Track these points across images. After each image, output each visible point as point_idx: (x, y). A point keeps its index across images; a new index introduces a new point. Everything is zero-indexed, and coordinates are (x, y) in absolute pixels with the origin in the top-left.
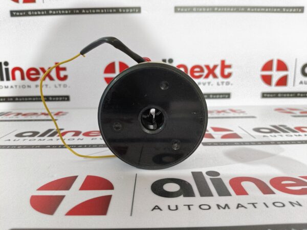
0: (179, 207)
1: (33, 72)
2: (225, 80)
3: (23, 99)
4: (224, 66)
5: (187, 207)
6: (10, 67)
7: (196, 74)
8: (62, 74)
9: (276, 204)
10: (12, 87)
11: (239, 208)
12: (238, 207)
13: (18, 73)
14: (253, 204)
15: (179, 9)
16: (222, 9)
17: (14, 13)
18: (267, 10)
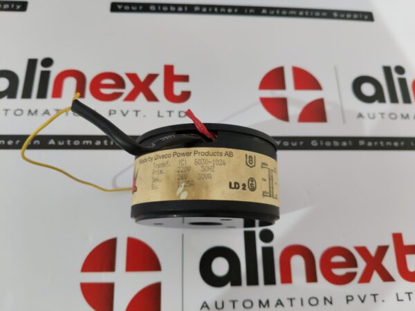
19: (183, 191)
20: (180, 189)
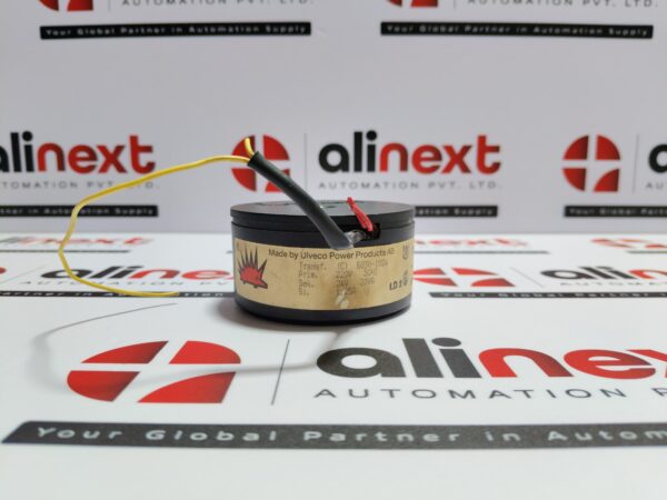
0: (370, 393)
1: (83, 154)
2: (487, 178)
3: (60, 211)
4: (484, 147)
5: (387, 394)
6: (36, 144)
7: (426, 165)
8: (144, 159)
9: (572, 393)
10: (37, 185)
11: (495, 398)
12: (492, 395)
13: (51, 157)
14: (525, 392)
15: (390, 28)
16: (481, 29)
17: (49, 32)
18: (575, 31)
19: (344, 299)
20: (340, 298)
